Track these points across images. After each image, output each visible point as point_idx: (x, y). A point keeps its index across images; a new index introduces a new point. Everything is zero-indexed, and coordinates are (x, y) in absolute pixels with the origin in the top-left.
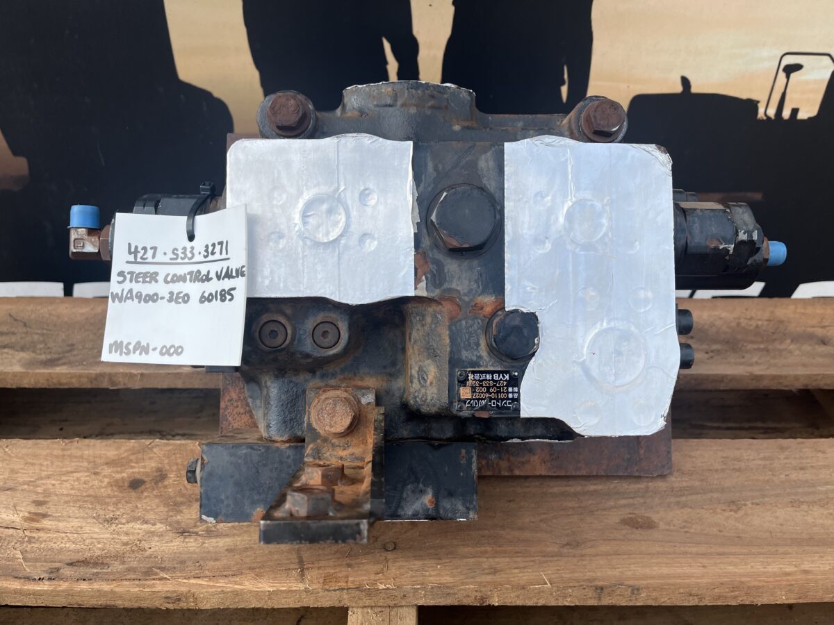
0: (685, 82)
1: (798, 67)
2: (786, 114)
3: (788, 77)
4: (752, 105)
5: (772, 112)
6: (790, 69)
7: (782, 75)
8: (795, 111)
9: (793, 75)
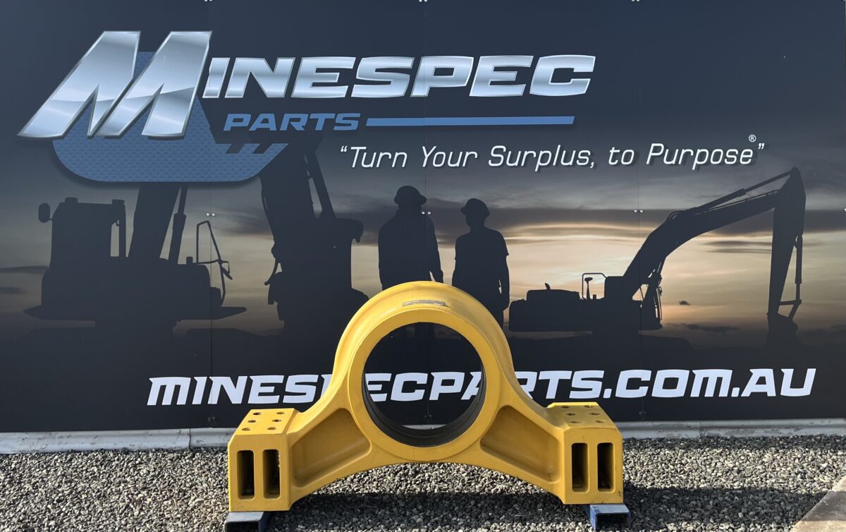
0: (547, 285)
1: (591, 279)
2: (591, 297)
3: (588, 283)
4: (576, 294)
5: (585, 297)
6: (588, 280)
7: (585, 282)
8: (595, 296)
9: (589, 282)
